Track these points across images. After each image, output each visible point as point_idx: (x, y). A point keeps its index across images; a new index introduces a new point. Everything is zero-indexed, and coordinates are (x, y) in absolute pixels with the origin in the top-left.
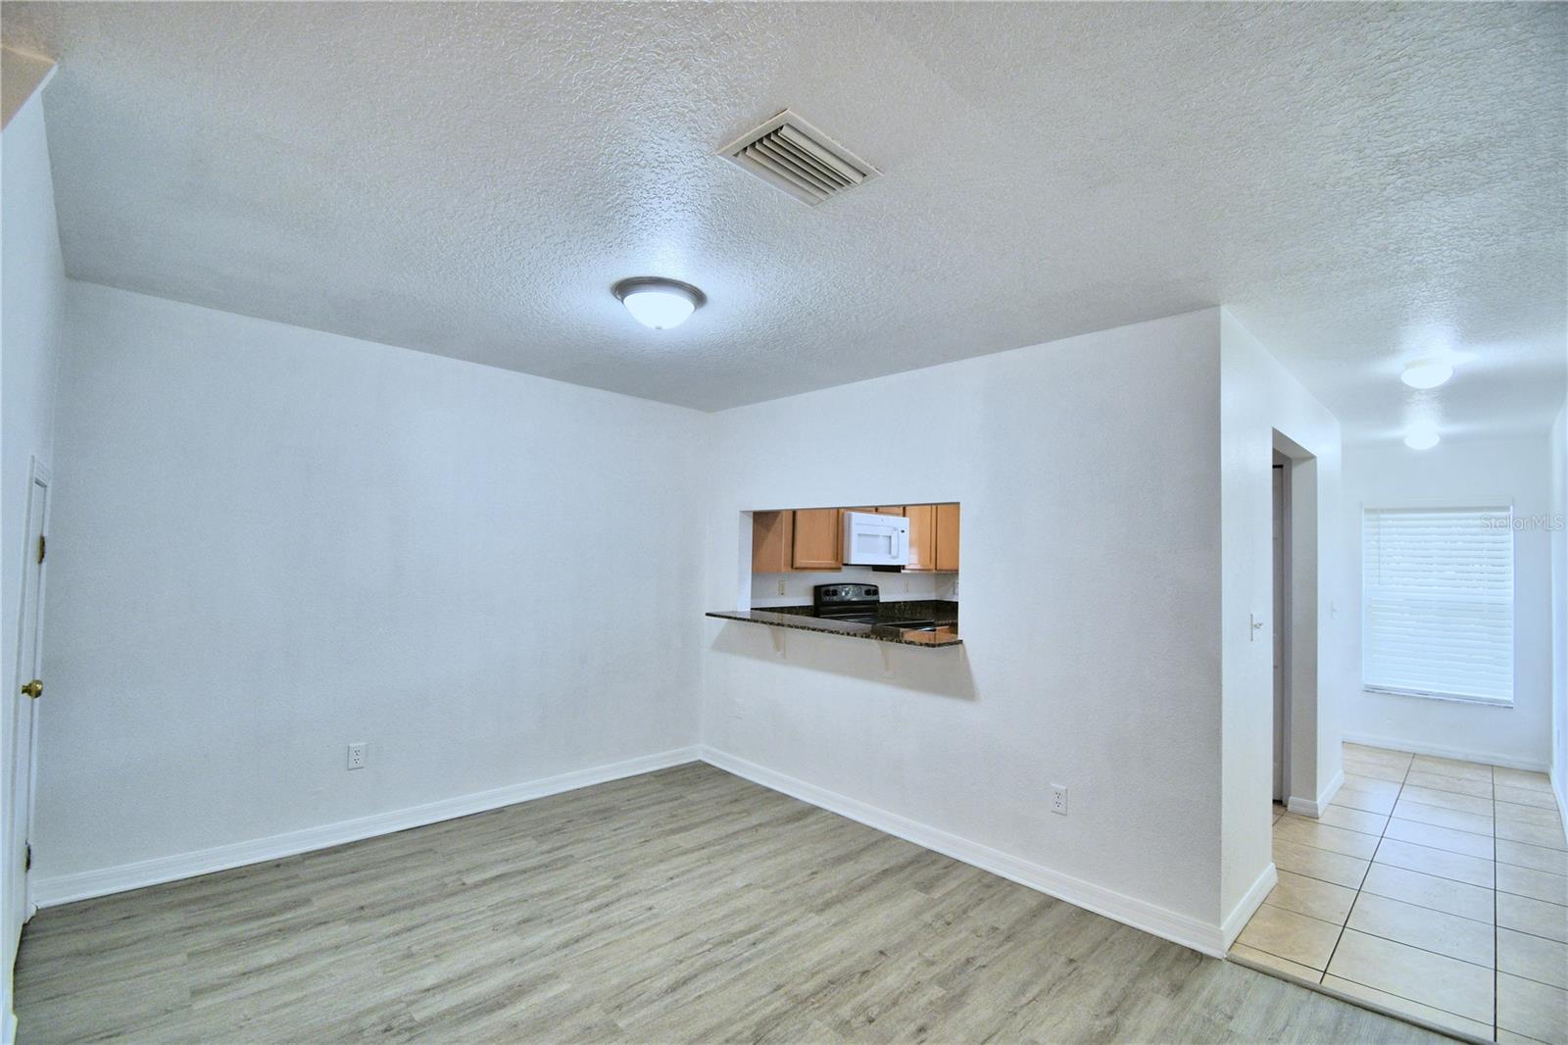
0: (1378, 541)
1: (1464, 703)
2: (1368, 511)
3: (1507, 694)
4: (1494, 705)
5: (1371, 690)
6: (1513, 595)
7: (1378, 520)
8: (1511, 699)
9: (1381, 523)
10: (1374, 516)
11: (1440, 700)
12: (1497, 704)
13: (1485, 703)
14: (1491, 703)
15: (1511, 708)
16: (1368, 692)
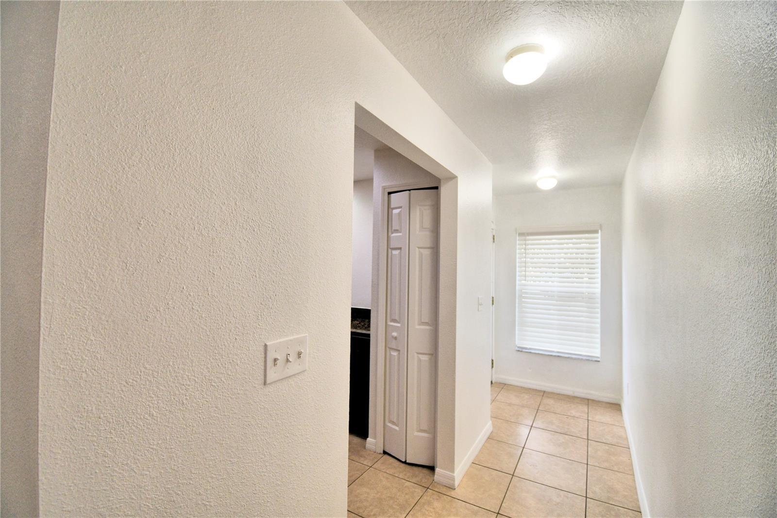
0: (525, 249)
1: (572, 358)
2: (521, 234)
3: (596, 352)
4: (589, 360)
5: (521, 350)
6: (600, 288)
7: (525, 240)
8: (598, 355)
9: (527, 242)
10: (523, 238)
11: (559, 356)
12: (590, 359)
13: (584, 358)
14: (588, 358)
15: (599, 361)
16: (519, 351)
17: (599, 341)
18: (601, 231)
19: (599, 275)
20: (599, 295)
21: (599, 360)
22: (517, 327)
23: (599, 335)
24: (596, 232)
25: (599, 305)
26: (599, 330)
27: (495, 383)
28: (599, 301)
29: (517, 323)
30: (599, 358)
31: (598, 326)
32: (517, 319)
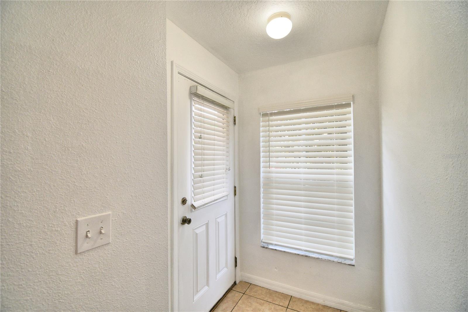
1: (321, 260)
2: (265, 116)
3: (350, 254)
4: (341, 263)
5: (266, 246)
7: (269, 121)
8: (352, 257)
9: (271, 123)
10: (267, 119)
11: (306, 256)
12: (343, 261)
13: (336, 260)
14: (340, 261)
15: (354, 265)
16: (263, 247)
17: (353, 239)
18: (353, 103)
19: (352, 159)
20: (352, 184)
21: (353, 263)
22: (262, 220)
23: (353, 233)
24: (348, 105)
25: (353, 196)
26: (353, 227)
27: (240, 282)
28: (353, 190)
29: (262, 215)
30: (352, 260)
31: (352, 221)
32: (262, 210)
